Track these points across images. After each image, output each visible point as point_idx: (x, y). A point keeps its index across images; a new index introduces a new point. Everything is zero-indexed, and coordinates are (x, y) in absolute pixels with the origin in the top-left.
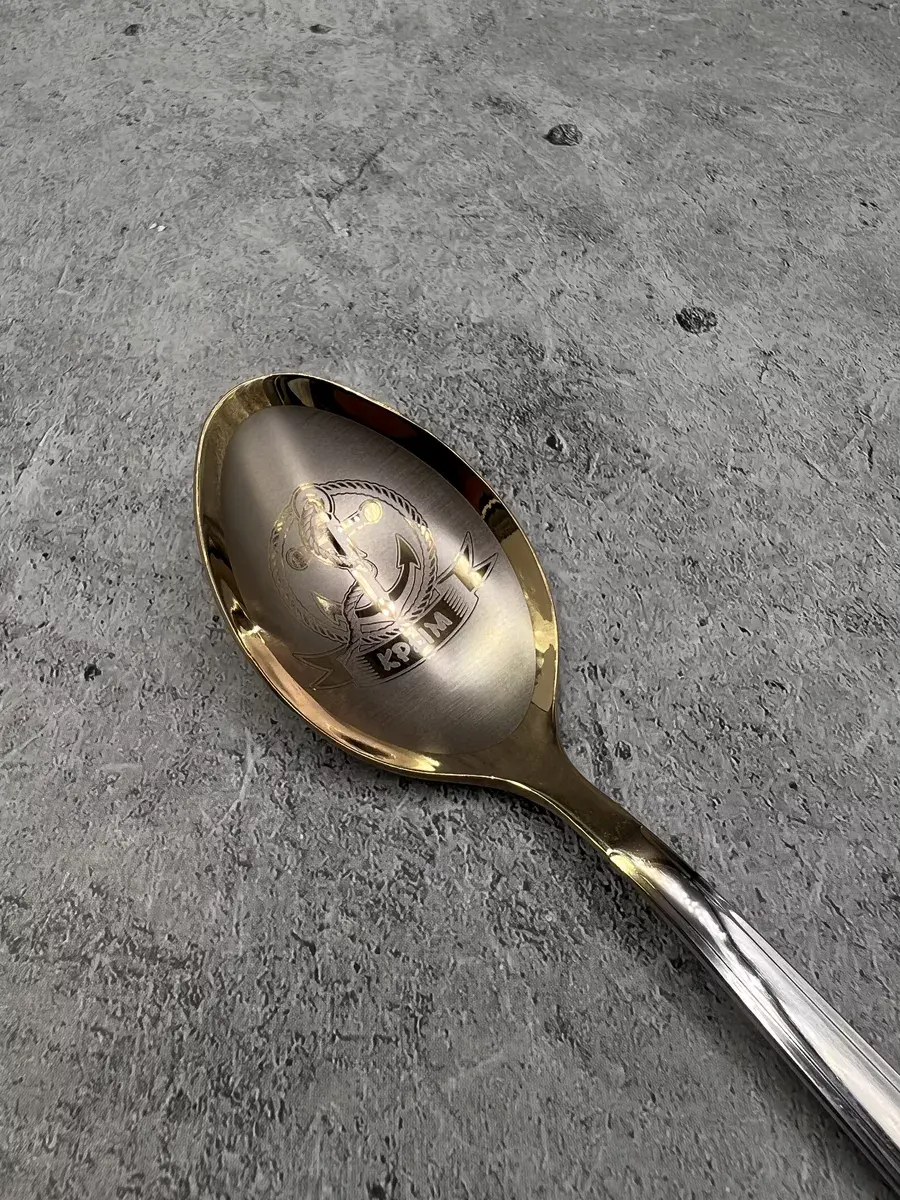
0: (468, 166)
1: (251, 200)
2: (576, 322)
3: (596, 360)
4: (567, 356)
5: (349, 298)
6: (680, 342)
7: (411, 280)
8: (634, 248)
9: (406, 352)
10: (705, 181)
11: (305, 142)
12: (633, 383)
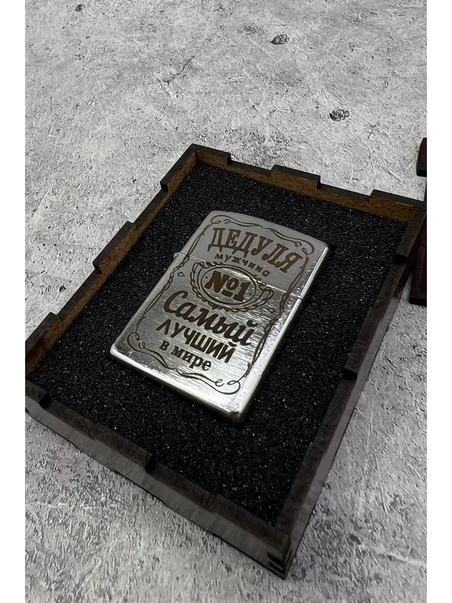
0: (234, 60)
1: (133, 87)
2: (281, 123)
3: (289, 139)
4: (275, 139)
5: (176, 125)
6: (330, 126)
7: (204, 114)
8: (311, 87)
10: (349, 51)
11: (159, 58)
12: (306, 146)
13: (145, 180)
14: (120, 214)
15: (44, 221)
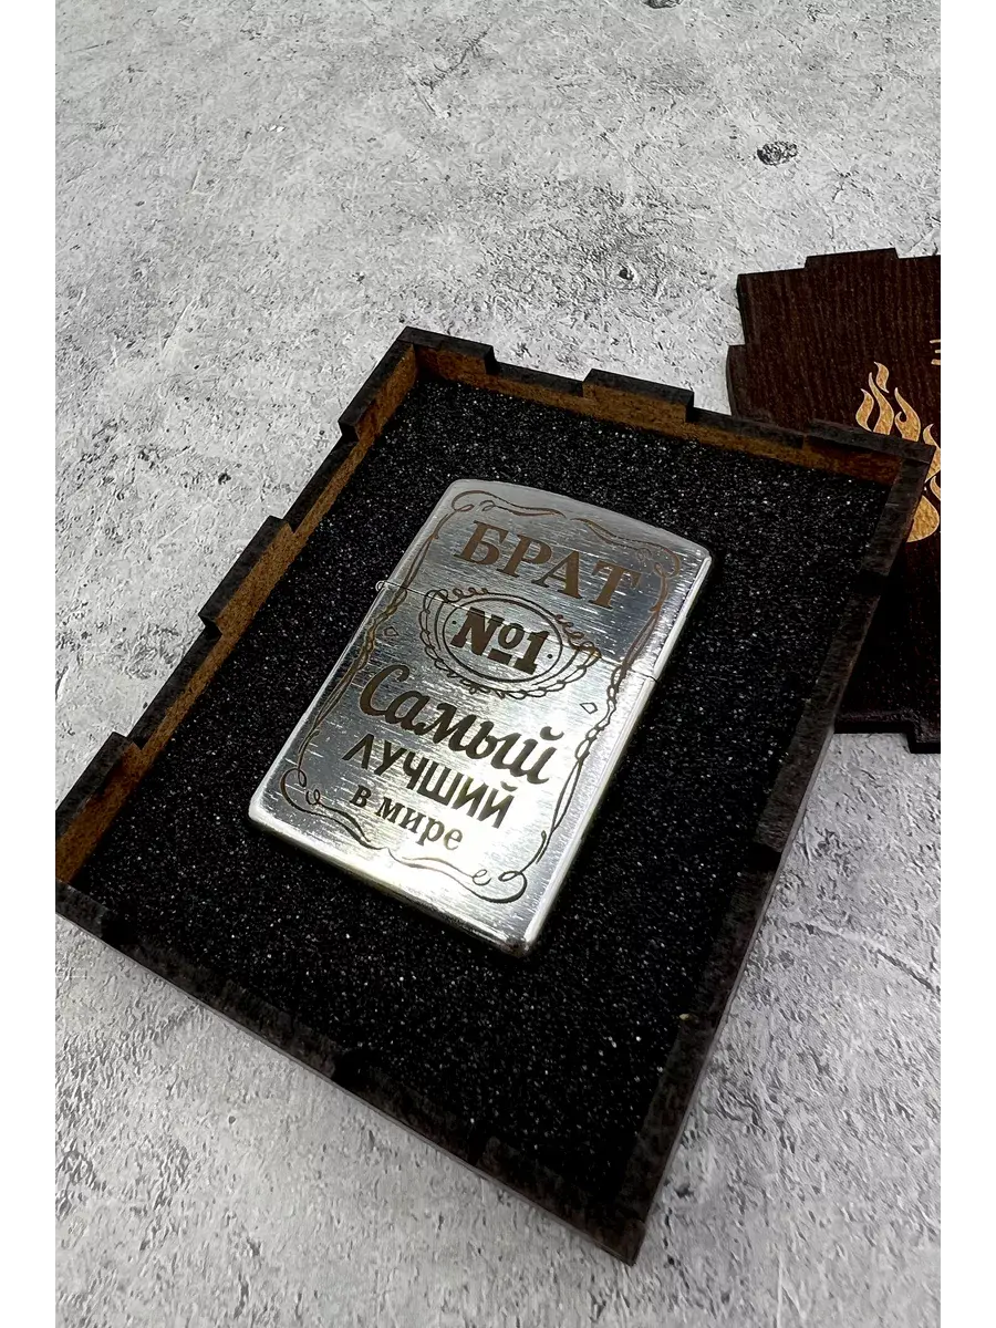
0: (567, 40)
1: (361, 95)
2: (657, 168)
3: (672, 200)
4: (645, 199)
5: (445, 171)
6: (758, 175)
7: (504, 149)
8: (722, 96)
9: (494, 212)
10: (805, 22)
11: (413, 35)
12: (707, 216)
13: (383, 278)
14: (334, 342)
15: (187, 354)
